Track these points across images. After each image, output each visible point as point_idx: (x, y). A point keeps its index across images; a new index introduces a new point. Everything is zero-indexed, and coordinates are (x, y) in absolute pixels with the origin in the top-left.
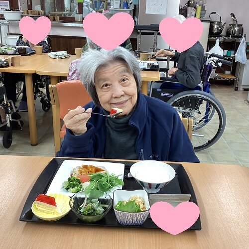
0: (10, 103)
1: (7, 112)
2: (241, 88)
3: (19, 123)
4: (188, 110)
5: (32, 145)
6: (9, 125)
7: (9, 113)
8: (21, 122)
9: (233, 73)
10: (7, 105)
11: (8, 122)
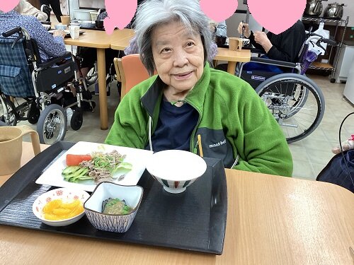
0: (81, 80)
1: (78, 91)
2: (338, 81)
3: (91, 104)
4: (281, 97)
5: (102, 129)
6: (79, 105)
7: (79, 92)
8: (93, 103)
9: (331, 63)
10: (78, 82)
11: (79, 102)
